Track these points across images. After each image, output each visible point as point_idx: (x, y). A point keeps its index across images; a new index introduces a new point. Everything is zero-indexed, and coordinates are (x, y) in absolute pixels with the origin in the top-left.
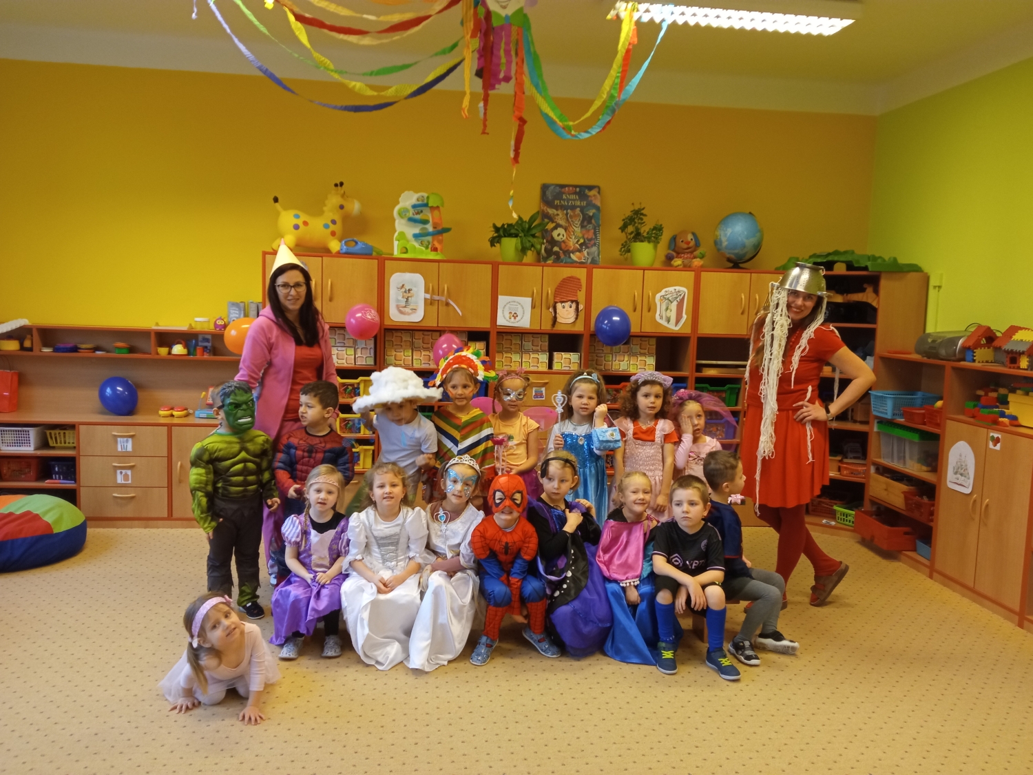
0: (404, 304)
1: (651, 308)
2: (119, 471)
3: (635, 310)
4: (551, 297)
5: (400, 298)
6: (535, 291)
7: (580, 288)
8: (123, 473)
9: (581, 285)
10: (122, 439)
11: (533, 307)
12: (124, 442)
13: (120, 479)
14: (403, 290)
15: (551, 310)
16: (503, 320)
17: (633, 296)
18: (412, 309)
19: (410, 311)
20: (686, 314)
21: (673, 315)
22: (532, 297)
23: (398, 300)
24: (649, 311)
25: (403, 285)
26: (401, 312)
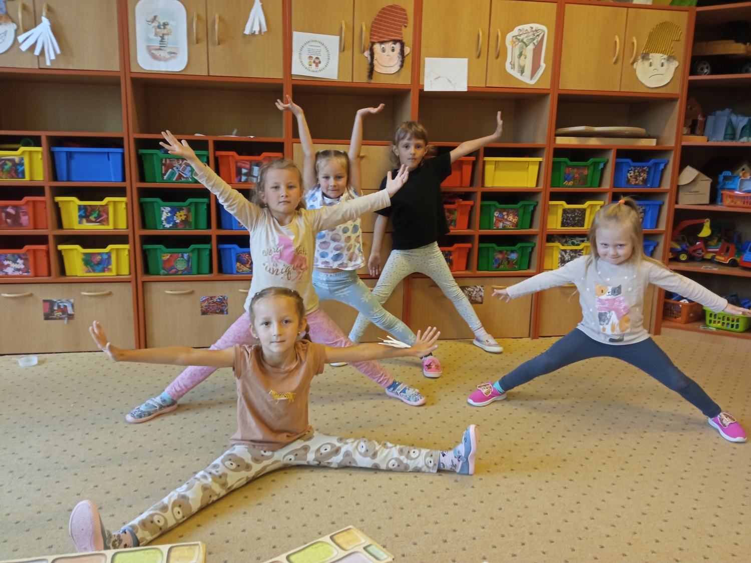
0: (158, 45)
1: (500, 54)
3: (479, 57)
4: (366, 35)
5: (152, 36)
6: (344, 27)
7: (405, 24)
9: (407, 19)
11: (342, 49)
14: (156, 24)
15: (367, 54)
16: (301, 68)
17: (476, 37)
18: (170, 53)
19: (168, 56)
20: (545, 62)
21: (528, 63)
22: (340, 35)
23: (149, 40)
24: (497, 57)
25: (155, 17)
26: (155, 57)
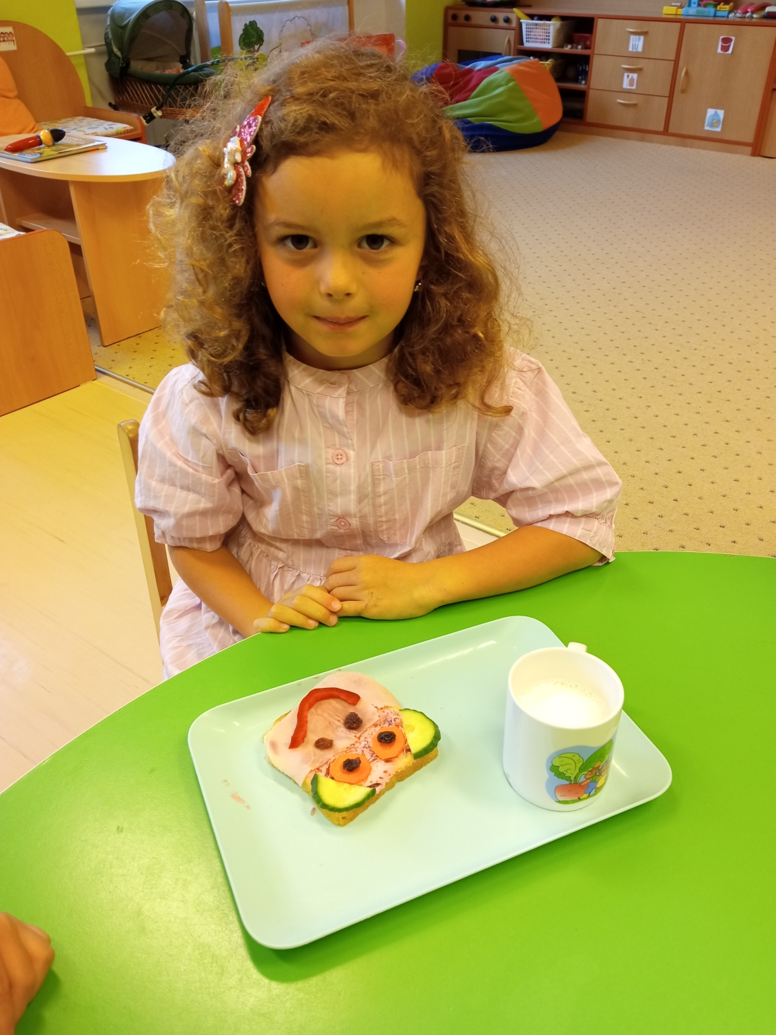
2: (626, 74)
8: (630, 77)
10: (635, 37)
12: (636, 41)
13: (626, 85)
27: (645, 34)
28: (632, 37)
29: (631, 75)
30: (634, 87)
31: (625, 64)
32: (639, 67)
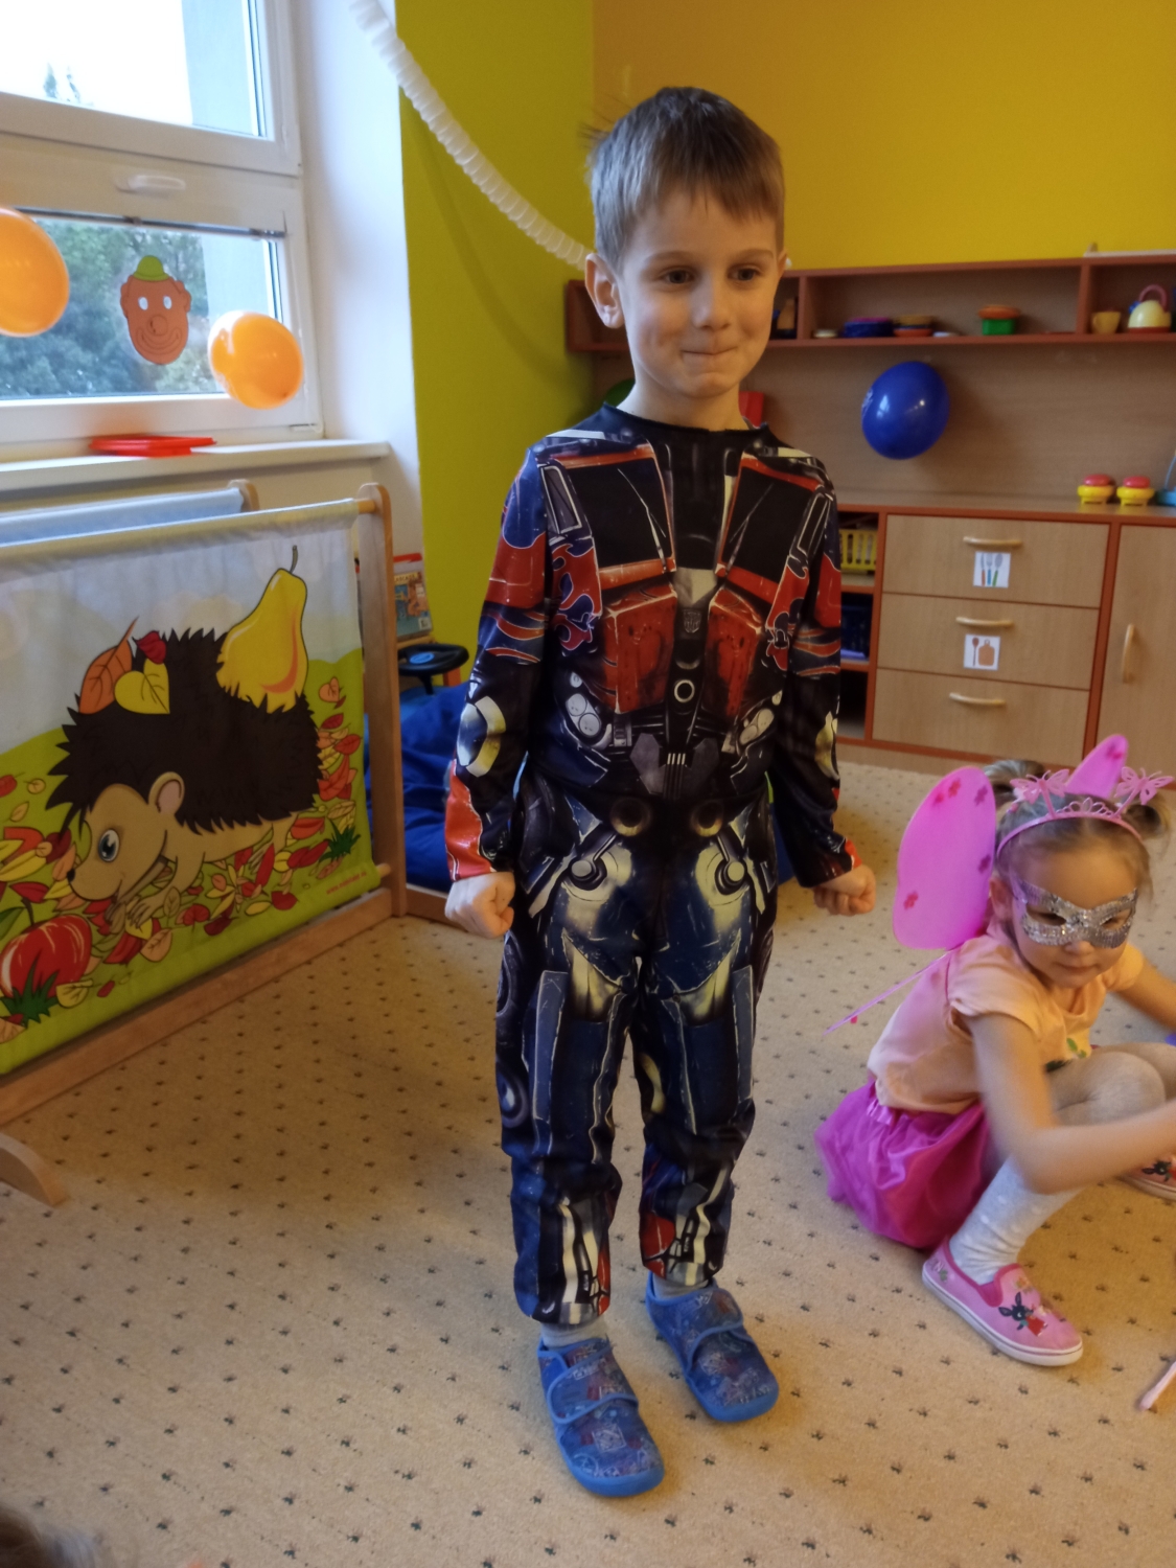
2: (969, 639)
8: (981, 644)
10: (986, 556)
12: (989, 564)
13: (971, 659)
27: (1013, 549)
28: (979, 555)
29: (982, 640)
30: (994, 667)
31: (964, 614)
32: (1005, 622)
